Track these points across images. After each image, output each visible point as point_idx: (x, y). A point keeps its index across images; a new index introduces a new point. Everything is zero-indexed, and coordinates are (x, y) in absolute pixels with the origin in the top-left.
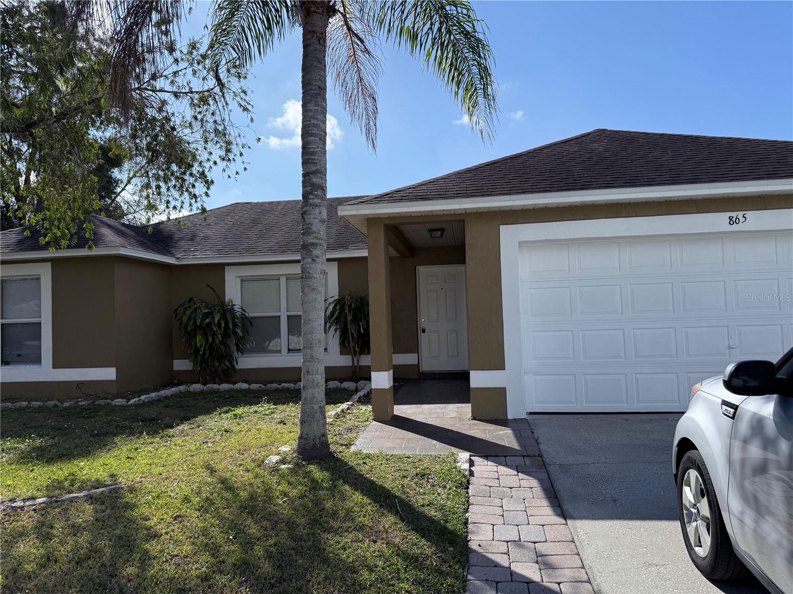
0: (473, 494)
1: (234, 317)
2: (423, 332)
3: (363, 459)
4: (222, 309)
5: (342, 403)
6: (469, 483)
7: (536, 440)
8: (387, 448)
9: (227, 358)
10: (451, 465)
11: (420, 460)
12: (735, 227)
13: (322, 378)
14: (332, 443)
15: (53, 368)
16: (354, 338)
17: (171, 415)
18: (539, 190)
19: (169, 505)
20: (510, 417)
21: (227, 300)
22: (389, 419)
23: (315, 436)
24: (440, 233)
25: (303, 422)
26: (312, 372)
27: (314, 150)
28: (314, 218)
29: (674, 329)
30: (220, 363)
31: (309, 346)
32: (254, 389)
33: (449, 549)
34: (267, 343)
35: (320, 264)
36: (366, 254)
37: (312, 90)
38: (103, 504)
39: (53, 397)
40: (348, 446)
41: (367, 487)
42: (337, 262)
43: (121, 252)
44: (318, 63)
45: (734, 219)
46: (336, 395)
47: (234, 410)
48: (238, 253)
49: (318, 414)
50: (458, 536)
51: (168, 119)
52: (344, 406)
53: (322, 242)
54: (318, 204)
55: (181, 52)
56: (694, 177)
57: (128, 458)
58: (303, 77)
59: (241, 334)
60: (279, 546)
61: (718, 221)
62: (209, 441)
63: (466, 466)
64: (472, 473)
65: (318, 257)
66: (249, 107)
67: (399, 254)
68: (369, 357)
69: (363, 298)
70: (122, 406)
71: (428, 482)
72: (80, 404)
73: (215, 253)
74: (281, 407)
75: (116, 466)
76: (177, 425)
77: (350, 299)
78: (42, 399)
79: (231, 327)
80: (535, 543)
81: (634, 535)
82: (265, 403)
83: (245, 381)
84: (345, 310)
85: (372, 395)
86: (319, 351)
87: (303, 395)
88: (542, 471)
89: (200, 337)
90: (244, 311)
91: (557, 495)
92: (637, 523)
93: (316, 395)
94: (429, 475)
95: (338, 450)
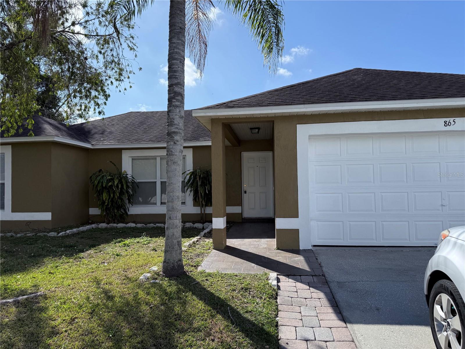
0: (281, 303)
1: (127, 182)
2: (245, 193)
3: (206, 276)
4: (120, 177)
5: (194, 237)
6: (277, 295)
7: (320, 264)
8: (222, 268)
9: (123, 208)
10: (265, 282)
11: (244, 278)
12: (448, 128)
13: (179, 222)
14: (186, 265)
15: (12, 212)
16: (202, 197)
17: (84, 243)
18: (323, 102)
19: (71, 309)
20: (301, 248)
21: (123, 171)
22: (223, 248)
23: (174, 261)
24: (257, 130)
25: (166, 252)
26: (173, 218)
27: (177, 69)
28: (175, 115)
29: (407, 193)
30: (118, 211)
31: (171, 200)
32: (139, 227)
33: (266, 347)
34: (150, 198)
35: (179, 146)
36: (210, 144)
37: (175, 29)
38: (26, 307)
39: (12, 230)
40: (196, 267)
41: (208, 298)
42: (192, 149)
43: (55, 139)
44: (180, 12)
45: (447, 123)
46: (190, 232)
47: (124, 241)
48: (130, 142)
49: (176, 246)
50: (272, 336)
51: (83, 53)
52: (195, 239)
53: (181, 131)
54: (179, 106)
55: (91, 8)
56: (422, 95)
57: (50, 273)
58: (170, 21)
59: (131, 193)
60: (144, 343)
61: (437, 124)
62: (106, 261)
63: (275, 283)
64: (279, 288)
65: (178, 141)
66: (135, 47)
67: (231, 144)
68: (211, 208)
69: (208, 171)
70: (54, 237)
71: (249, 294)
72: (28, 235)
73: (116, 142)
74: (154, 239)
75: (41, 279)
76: (87, 250)
77: (200, 172)
78: (4, 231)
79: (125, 188)
80: (326, 342)
81: (396, 337)
82: (145, 236)
83: (134, 222)
84: (197, 178)
85: (213, 232)
86: (178, 204)
87: (166, 233)
88: (326, 286)
89: (106, 194)
90: (133, 178)
91: (338, 304)
92: (397, 328)
93: (175, 234)
94: (250, 289)
95: (190, 270)
